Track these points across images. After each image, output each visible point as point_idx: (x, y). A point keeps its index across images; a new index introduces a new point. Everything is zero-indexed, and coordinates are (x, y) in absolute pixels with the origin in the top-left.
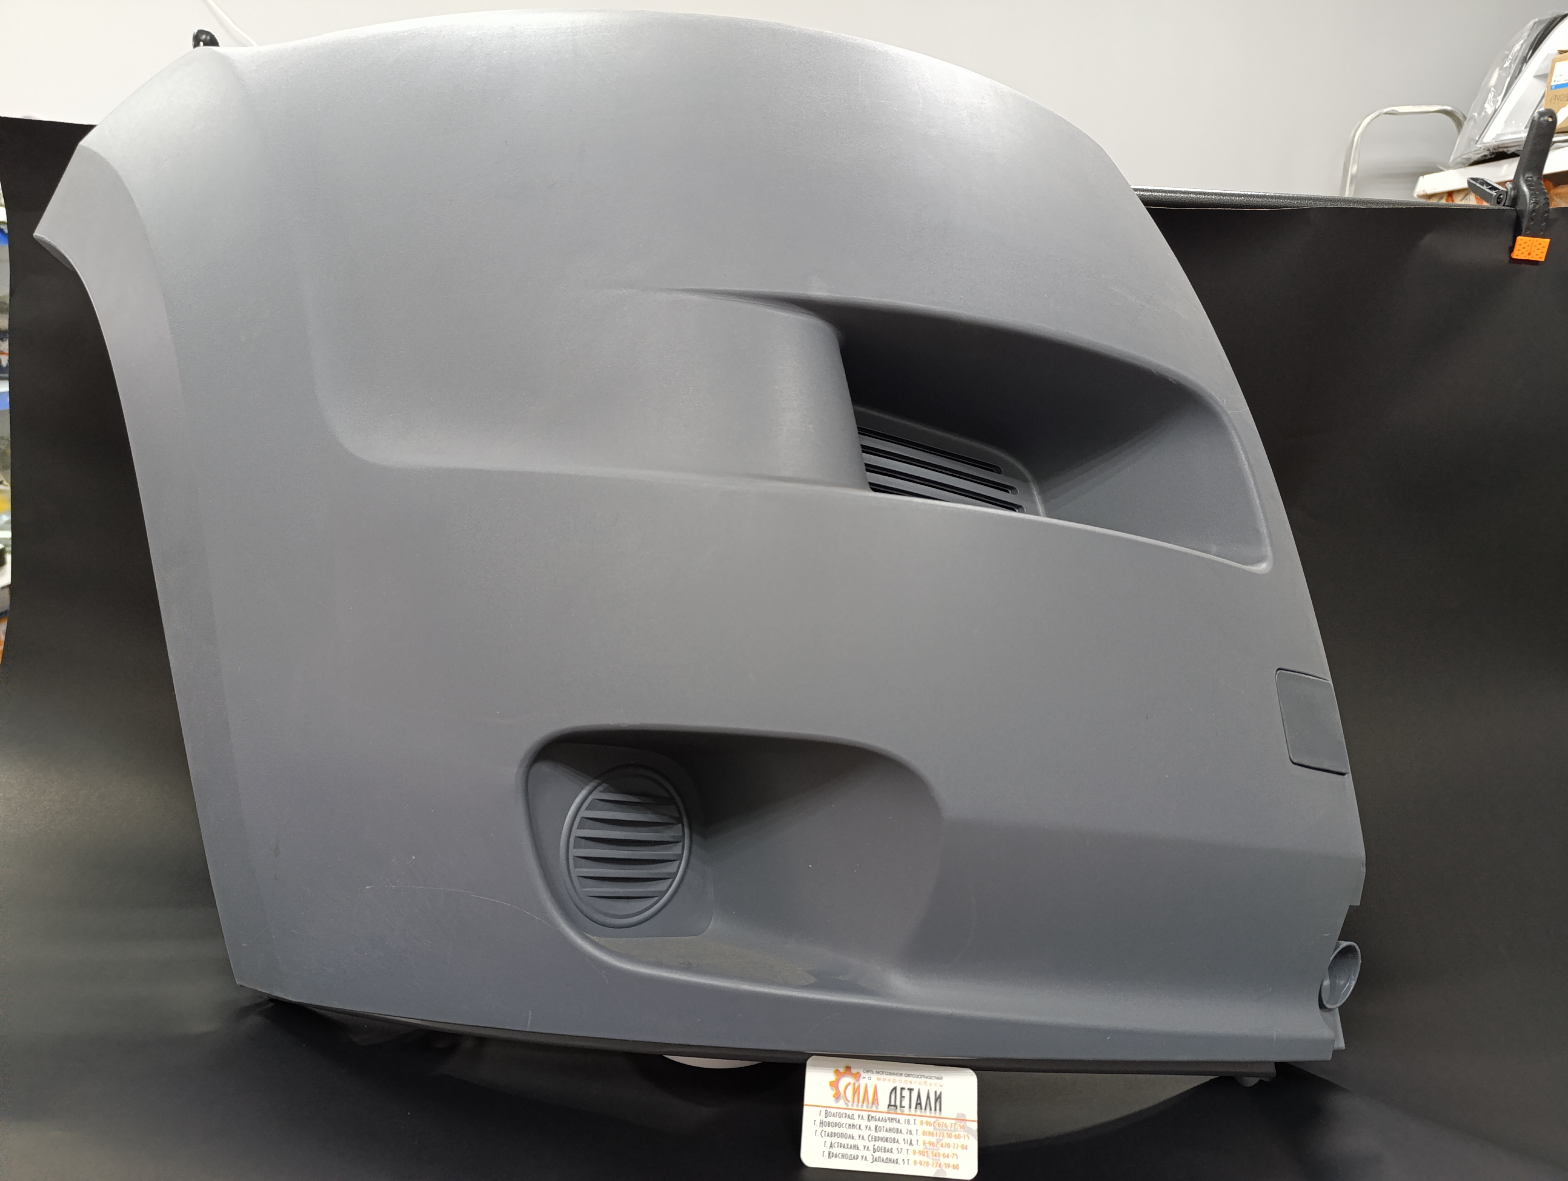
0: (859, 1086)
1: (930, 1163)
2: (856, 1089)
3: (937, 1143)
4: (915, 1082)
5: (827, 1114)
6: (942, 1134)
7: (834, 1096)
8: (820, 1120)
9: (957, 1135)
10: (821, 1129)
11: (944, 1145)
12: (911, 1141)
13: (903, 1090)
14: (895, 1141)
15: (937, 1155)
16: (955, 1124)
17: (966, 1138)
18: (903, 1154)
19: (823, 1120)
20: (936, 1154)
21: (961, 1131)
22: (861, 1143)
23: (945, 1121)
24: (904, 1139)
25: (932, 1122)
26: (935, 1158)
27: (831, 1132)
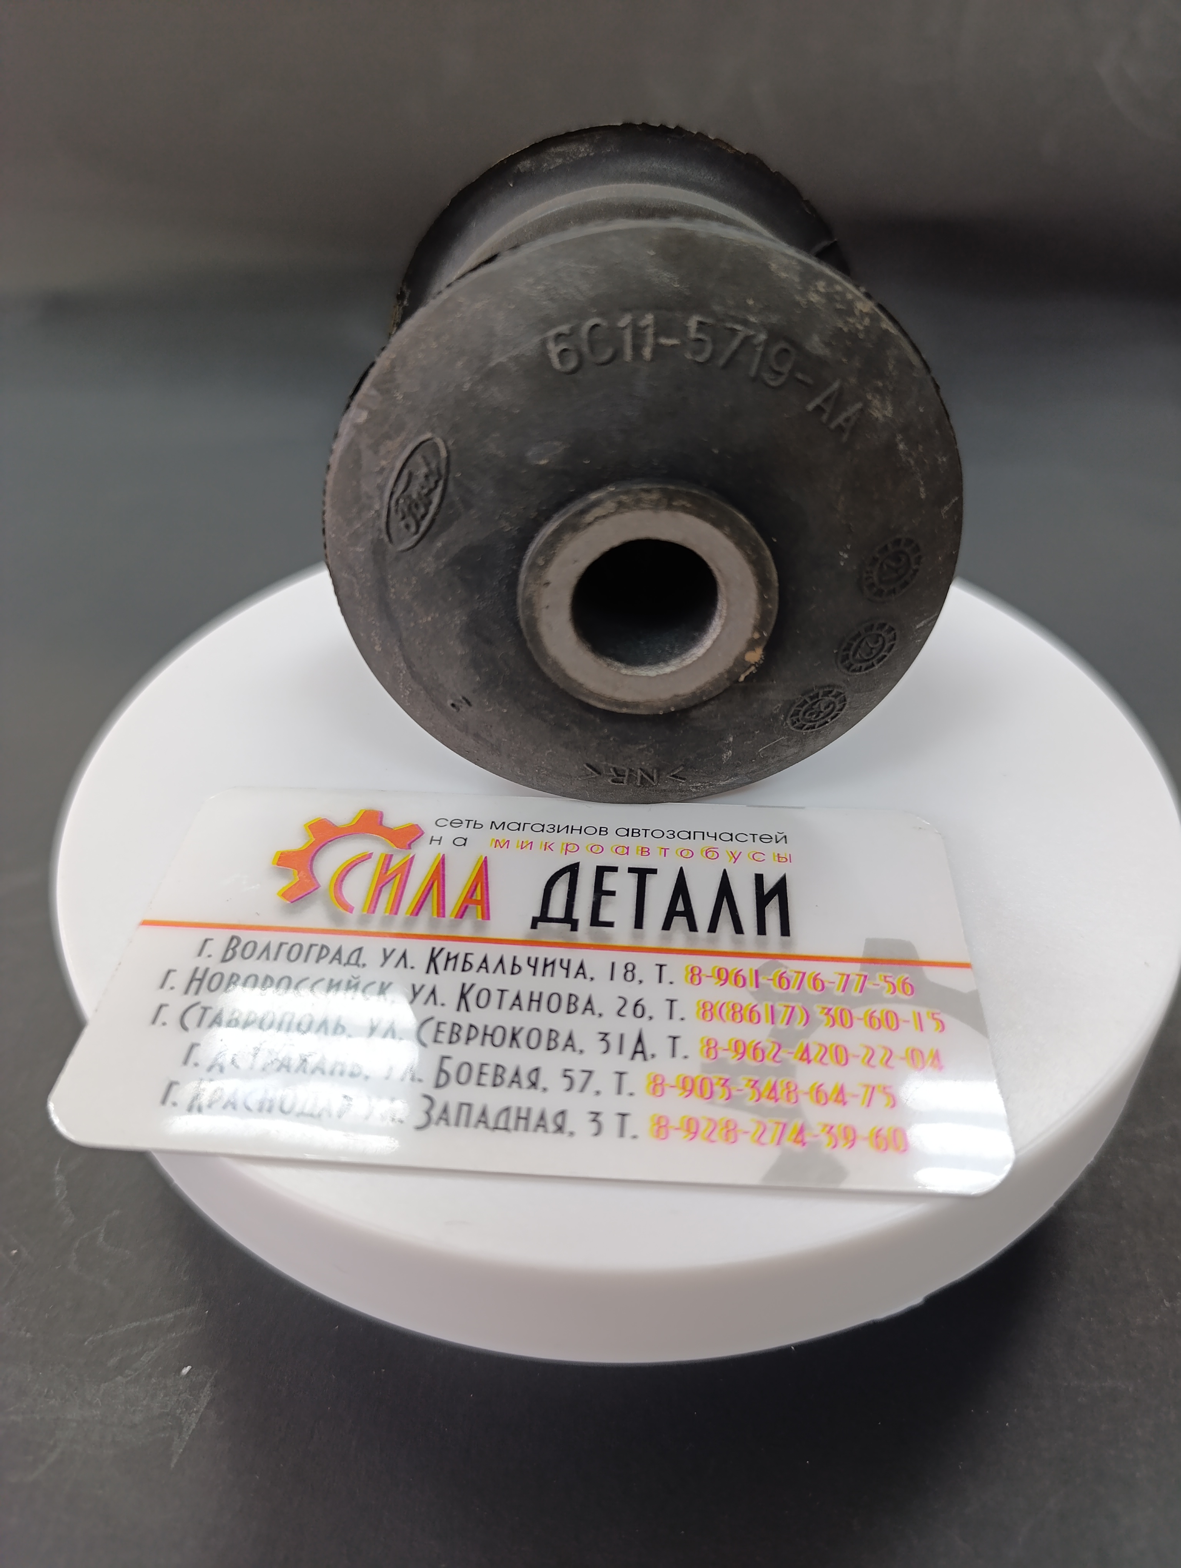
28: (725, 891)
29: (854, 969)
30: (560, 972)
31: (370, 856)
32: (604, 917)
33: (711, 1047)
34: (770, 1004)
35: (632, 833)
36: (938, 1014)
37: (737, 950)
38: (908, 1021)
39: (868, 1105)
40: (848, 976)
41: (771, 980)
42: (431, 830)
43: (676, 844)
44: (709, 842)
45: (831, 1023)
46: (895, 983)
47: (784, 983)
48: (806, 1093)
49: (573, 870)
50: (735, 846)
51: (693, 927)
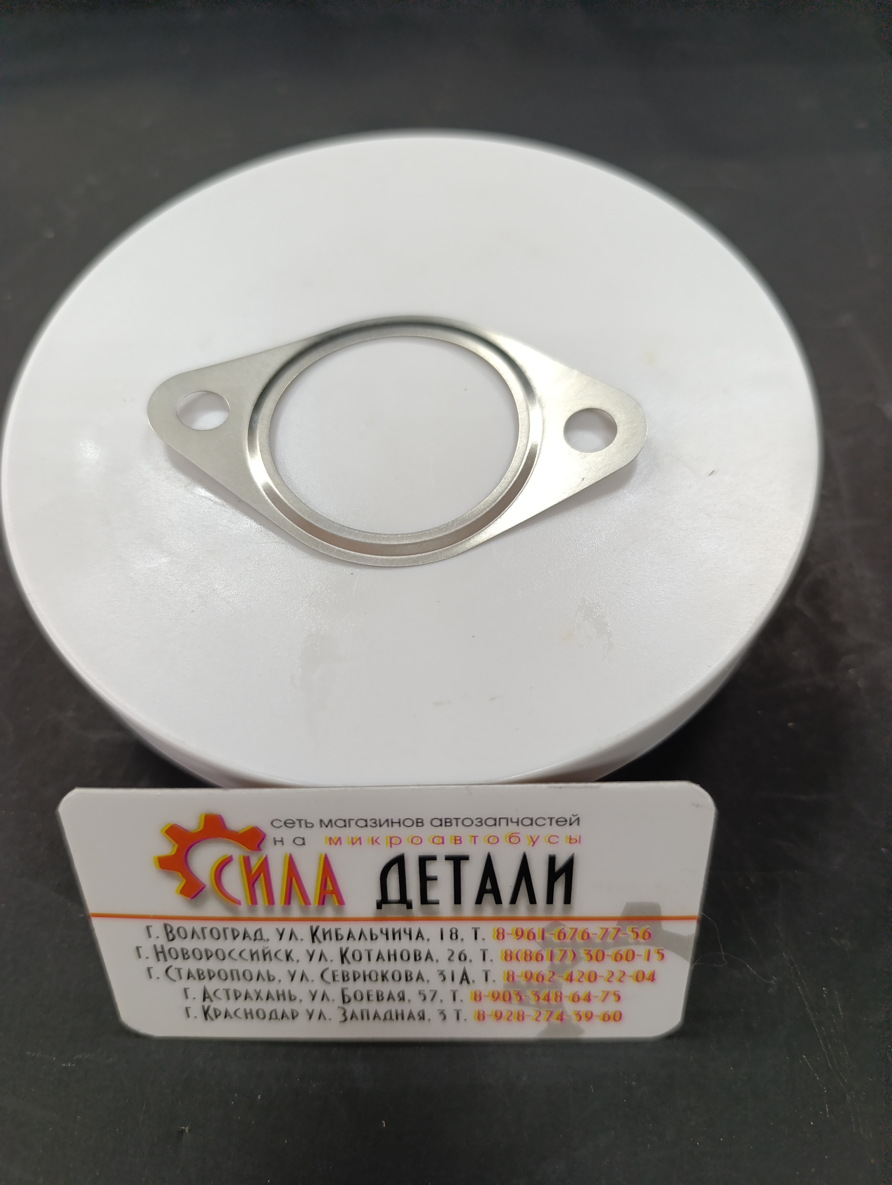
0: (265, 863)
1: (526, 1013)
2: (253, 872)
3: (554, 974)
4: (475, 837)
5: (170, 934)
6: (570, 955)
7: (184, 892)
8: (155, 946)
9: (623, 953)
10: (163, 965)
11: (576, 976)
12: (465, 974)
13: (428, 862)
14: (408, 978)
15: (553, 997)
16: (619, 930)
17: (655, 956)
18: (441, 1001)
19: (162, 947)
20: (548, 995)
21: (638, 943)
22: (299, 989)
23: (581, 926)
24: (442, 973)
25: (537, 931)
26: (546, 1002)
27: (198, 971)
34: (550, 949)
36: (663, 950)
37: (531, 915)
38: (641, 955)
39: (603, 1001)
40: (607, 930)
41: (553, 934)
45: (589, 959)
46: (639, 933)
47: (562, 937)
48: (566, 997)
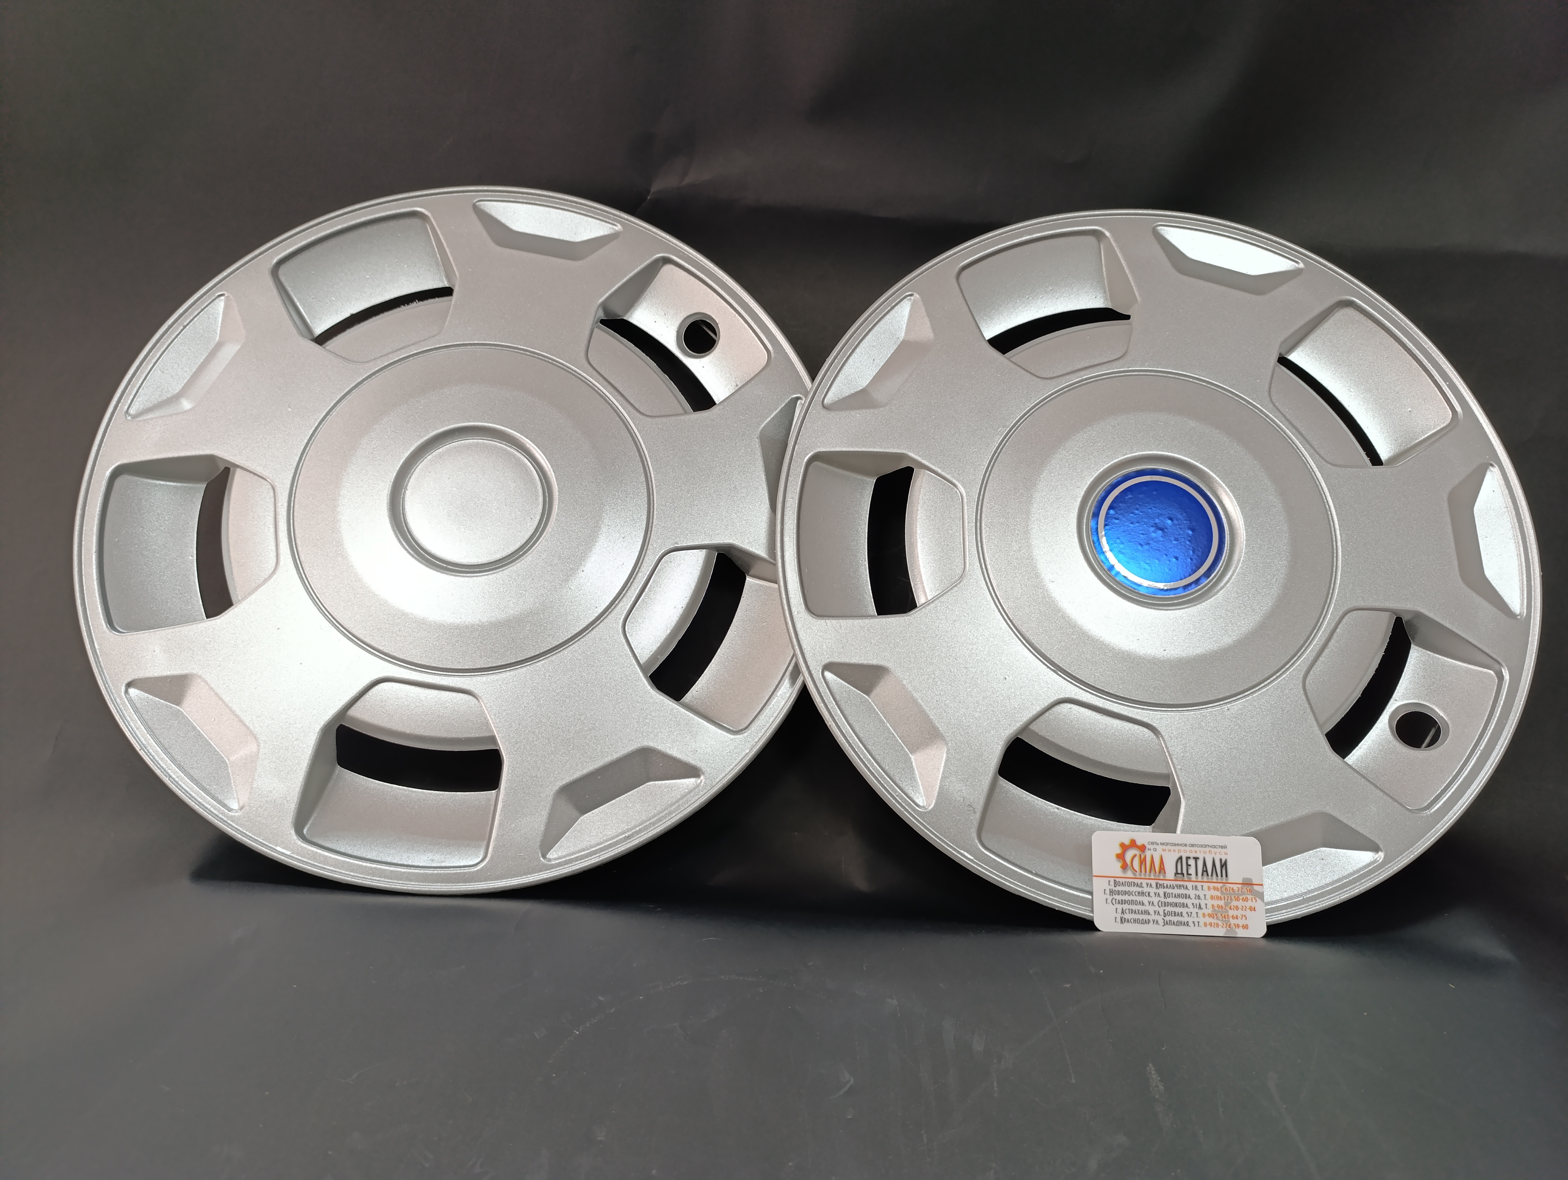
28: (1214, 865)
29: (1240, 886)
30: (1182, 888)
31: (1136, 855)
32: (1190, 873)
33: (1213, 906)
35: (1193, 846)
42: (1148, 846)
43: (1202, 849)
44: (1210, 849)
49: (1181, 858)
50: (1215, 850)
51: (1208, 875)
